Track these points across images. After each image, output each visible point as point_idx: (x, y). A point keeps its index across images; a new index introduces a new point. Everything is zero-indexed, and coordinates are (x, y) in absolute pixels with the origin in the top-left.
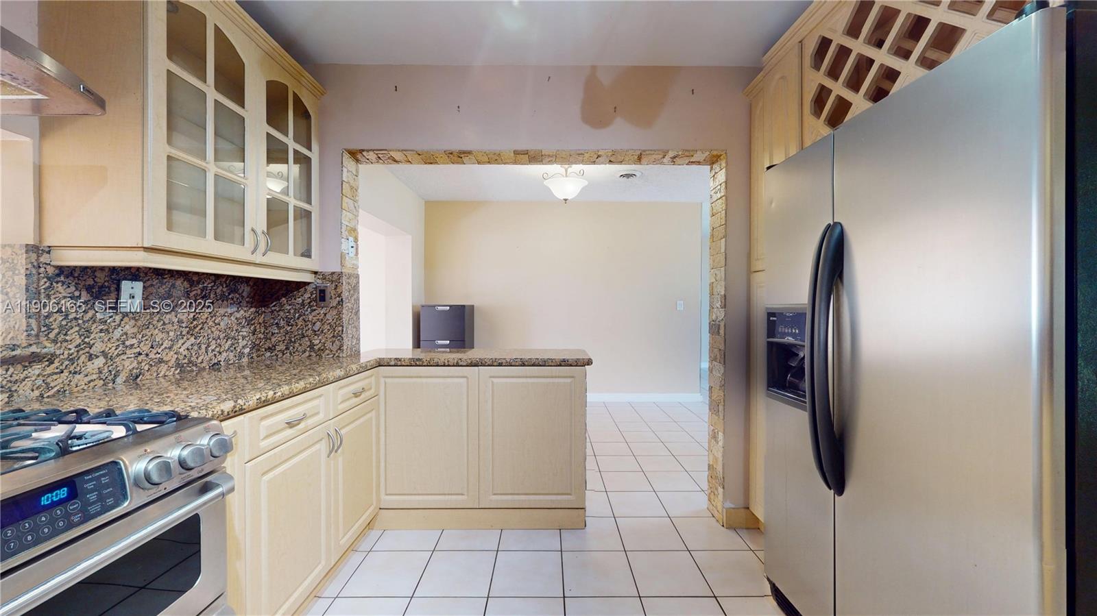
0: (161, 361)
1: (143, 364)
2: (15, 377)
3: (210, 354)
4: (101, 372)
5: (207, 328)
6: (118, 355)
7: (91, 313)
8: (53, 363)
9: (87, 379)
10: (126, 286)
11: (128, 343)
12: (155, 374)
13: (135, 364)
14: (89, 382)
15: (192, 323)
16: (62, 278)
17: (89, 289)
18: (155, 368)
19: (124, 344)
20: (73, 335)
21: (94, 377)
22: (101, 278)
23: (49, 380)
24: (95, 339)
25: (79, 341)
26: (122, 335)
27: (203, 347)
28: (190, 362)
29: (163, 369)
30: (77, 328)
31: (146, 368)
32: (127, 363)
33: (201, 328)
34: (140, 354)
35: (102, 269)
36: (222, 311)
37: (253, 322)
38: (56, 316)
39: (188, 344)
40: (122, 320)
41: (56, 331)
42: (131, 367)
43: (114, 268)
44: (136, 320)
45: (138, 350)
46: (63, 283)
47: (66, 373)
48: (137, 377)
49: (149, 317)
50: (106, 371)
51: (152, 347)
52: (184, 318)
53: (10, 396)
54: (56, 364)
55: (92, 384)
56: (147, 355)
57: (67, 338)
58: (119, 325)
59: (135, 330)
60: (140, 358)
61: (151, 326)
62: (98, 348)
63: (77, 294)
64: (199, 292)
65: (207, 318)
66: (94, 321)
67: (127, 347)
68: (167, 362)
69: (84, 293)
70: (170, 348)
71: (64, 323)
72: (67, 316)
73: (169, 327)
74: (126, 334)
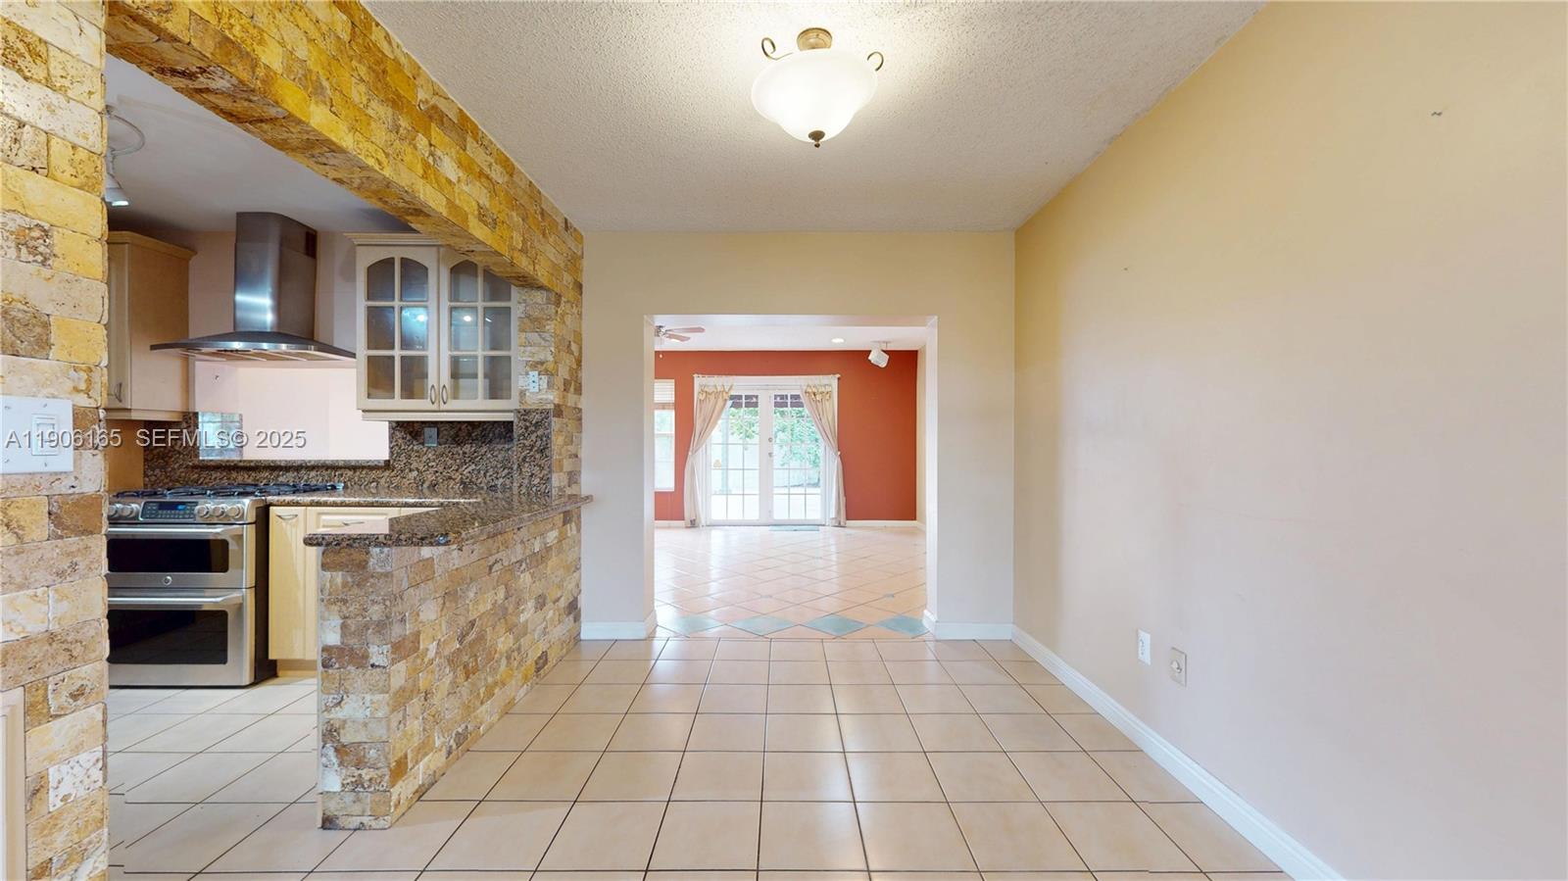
0: (450, 478)
1: (439, 478)
3: (488, 478)
4: (415, 480)
6: (425, 471)
7: (411, 446)
8: (393, 470)
9: (408, 482)
10: (427, 430)
11: (430, 464)
14: (410, 484)
15: (473, 454)
16: (400, 429)
17: (410, 433)
19: (428, 465)
20: (403, 457)
21: (412, 481)
22: (417, 427)
23: (392, 480)
24: (412, 460)
25: (405, 461)
26: (427, 460)
27: (482, 472)
28: (471, 481)
29: (452, 483)
30: (405, 454)
32: (429, 476)
33: (481, 459)
34: (437, 472)
35: (417, 422)
36: (500, 447)
38: (397, 447)
39: (470, 469)
40: (427, 451)
41: (396, 455)
43: (421, 422)
44: (435, 451)
45: (436, 469)
46: (400, 431)
47: (399, 477)
49: (443, 449)
50: (418, 479)
51: (445, 468)
52: (467, 451)
54: (395, 471)
56: (442, 473)
57: (401, 459)
58: (425, 454)
59: (435, 457)
60: (437, 474)
61: (444, 455)
62: (414, 465)
63: (405, 436)
64: (479, 433)
66: (413, 451)
67: (430, 467)
68: (454, 480)
69: (408, 436)
70: (457, 470)
71: (400, 450)
72: (401, 447)
73: (457, 456)
74: (429, 459)
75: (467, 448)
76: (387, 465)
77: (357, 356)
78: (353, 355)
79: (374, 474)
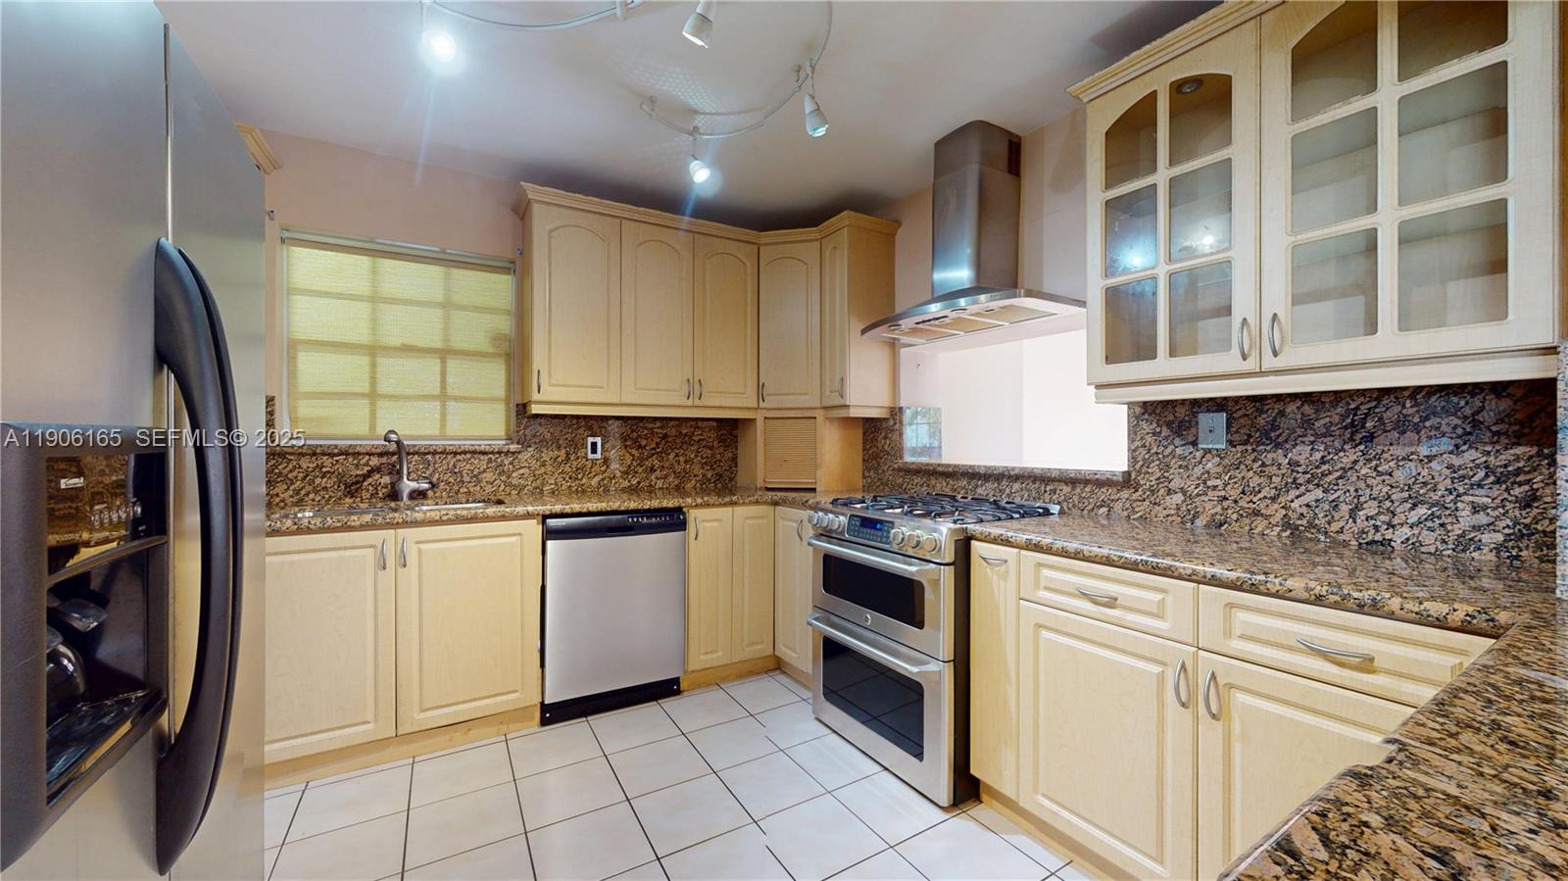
0: (1256, 513)
1: (1230, 512)
2: (1112, 497)
3: (1361, 523)
4: (1178, 509)
5: (1354, 479)
6: (1198, 495)
7: (1171, 448)
8: (1137, 491)
9: (1165, 512)
10: (1205, 416)
11: (1209, 483)
12: (1247, 528)
13: (1218, 509)
14: (1168, 516)
15: (1317, 467)
16: (1146, 416)
17: (1169, 424)
18: (1248, 521)
19: (1205, 483)
20: (1154, 468)
21: (1173, 512)
22: (1181, 412)
23: (1134, 505)
24: (1173, 474)
25: (1159, 475)
26: (1203, 474)
27: (1345, 508)
28: (1311, 525)
29: (1260, 525)
30: (1158, 463)
31: (1235, 517)
32: (1208, 506)
33: (1341, 477)
34: (1225, 498)
35: (1183, 402)
37: (1521, 478)
38: (1141, 450)
39: (1309, 498)
40: (1203, 457)
41: (1140, 463)
42: (1213, 511)
43: (1195, 400)
44: (1221, 458)
45: (1223, 493)
46: (1147, 420)
47: (1147, 503)
48: (1221, 525)
49: (1239, 455)
50: (1184, 508)
51: (1243, 492)
52: (1302, 459)
53: (1109, 511)
54: (1140, 493)
55: (1170, 518)
56: (1236, 502)
57: (1150, 470)
58: (1200, 463)
59: (1220, 469)
60: (1226, 504)
61: (1242, 467)
62: (1176, 484)
63: (1158, 430)
64: (1336, 419)
65: (1355, 462)
66: (1174, 457)
67: (1208, 487)
68: (1267, 517)
69: (1164, 429)
70: (1274, 499)
71: (1147, 456)
72: (1149, 450)
73: (1273, 470)
74: (1208, 473)
75: (1301, 453)
76: (1127, 481)
77: (1088, 304)
78: (1082, 303)
79: (1103, 494)
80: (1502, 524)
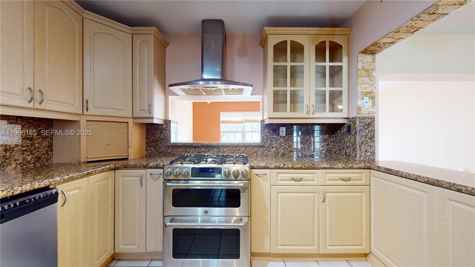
0: (291, 151)
1: (286, 151)
2: (257, 150)
3: (309, 151)
4: (275, 152)
5: (308, 142)
6: (279, 148)
7: (273, 136)
8: (264, 148)
9: (272, 153)
10: (281, 128)
11: (282, 145)
12: (290, 155)
13: (284, 151)
14: (272, 154)
15: (302, 140)
16: (266, 127)
17: (272, 130)
18: (290, 153)
19: (281, 145)
20: (269, 141)
21: (273, 153)
22: (275, 126)
23: (263, 152)
24: (273, 143)
25: (270, 143)
26: (280, 142)
27: (307, 148)
29: (292, 154)
30: (269, 140)
31: (287, 153)
32: (281, 150)
33: (306, 142)
34: (285, 148)
35: (275, 124)
37: (327, 141)
38: (265, 136)
40: (280, 138)
41: (265, 140)
42: (283, 152)
43: (278, 124)
44: (284, 138)
45: (284, 147)
46: (267, 128)
47: (267, 151)
48: (284, 155)
49: (288, 137)
50: (276, 152)
51: (289, 147)
53: (257, 154)
54: (265, 148)
55: (272, 155)
56: (287, 149)
57: (268, 142)
58: (279, 140)
59: (284, 141)
60: (285, 149)
61: (288, 140)
62: (274, 145)
63: (270, 131)
64: (305, 129)
65: (309, 138)
66: (273, 138)
67: (281, 146)
68: (293, 152)
69: (271, 131)
71: (267, 138)
72: (267, 136)
74: (281, 142)
76: (261, 145)
79: (255, 150)
80: (325, 149)
